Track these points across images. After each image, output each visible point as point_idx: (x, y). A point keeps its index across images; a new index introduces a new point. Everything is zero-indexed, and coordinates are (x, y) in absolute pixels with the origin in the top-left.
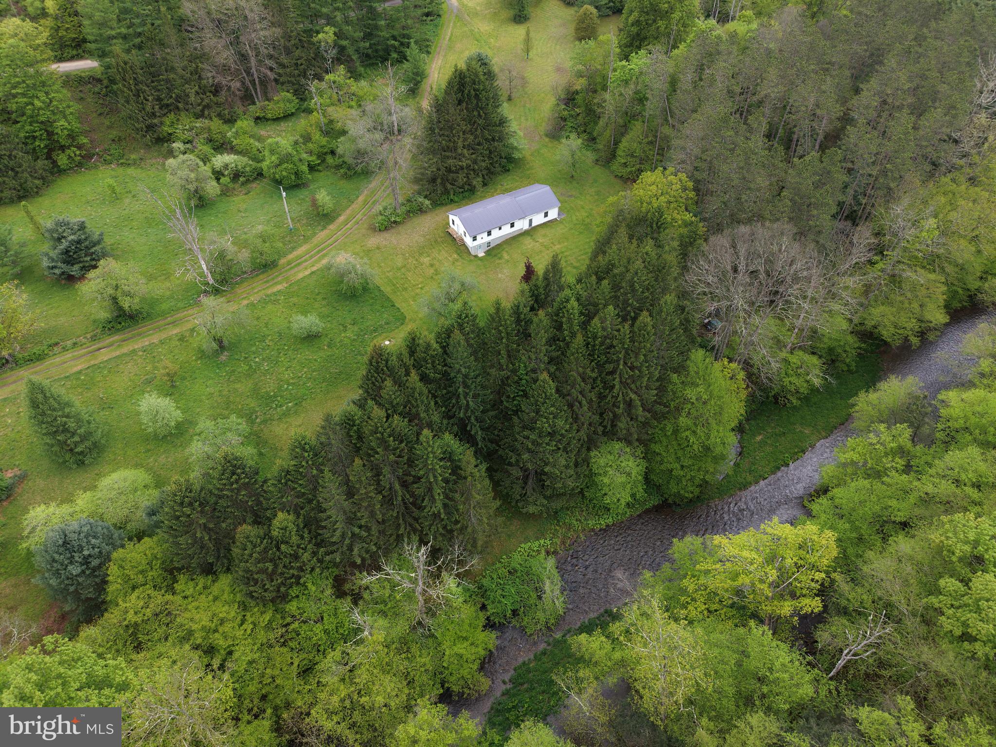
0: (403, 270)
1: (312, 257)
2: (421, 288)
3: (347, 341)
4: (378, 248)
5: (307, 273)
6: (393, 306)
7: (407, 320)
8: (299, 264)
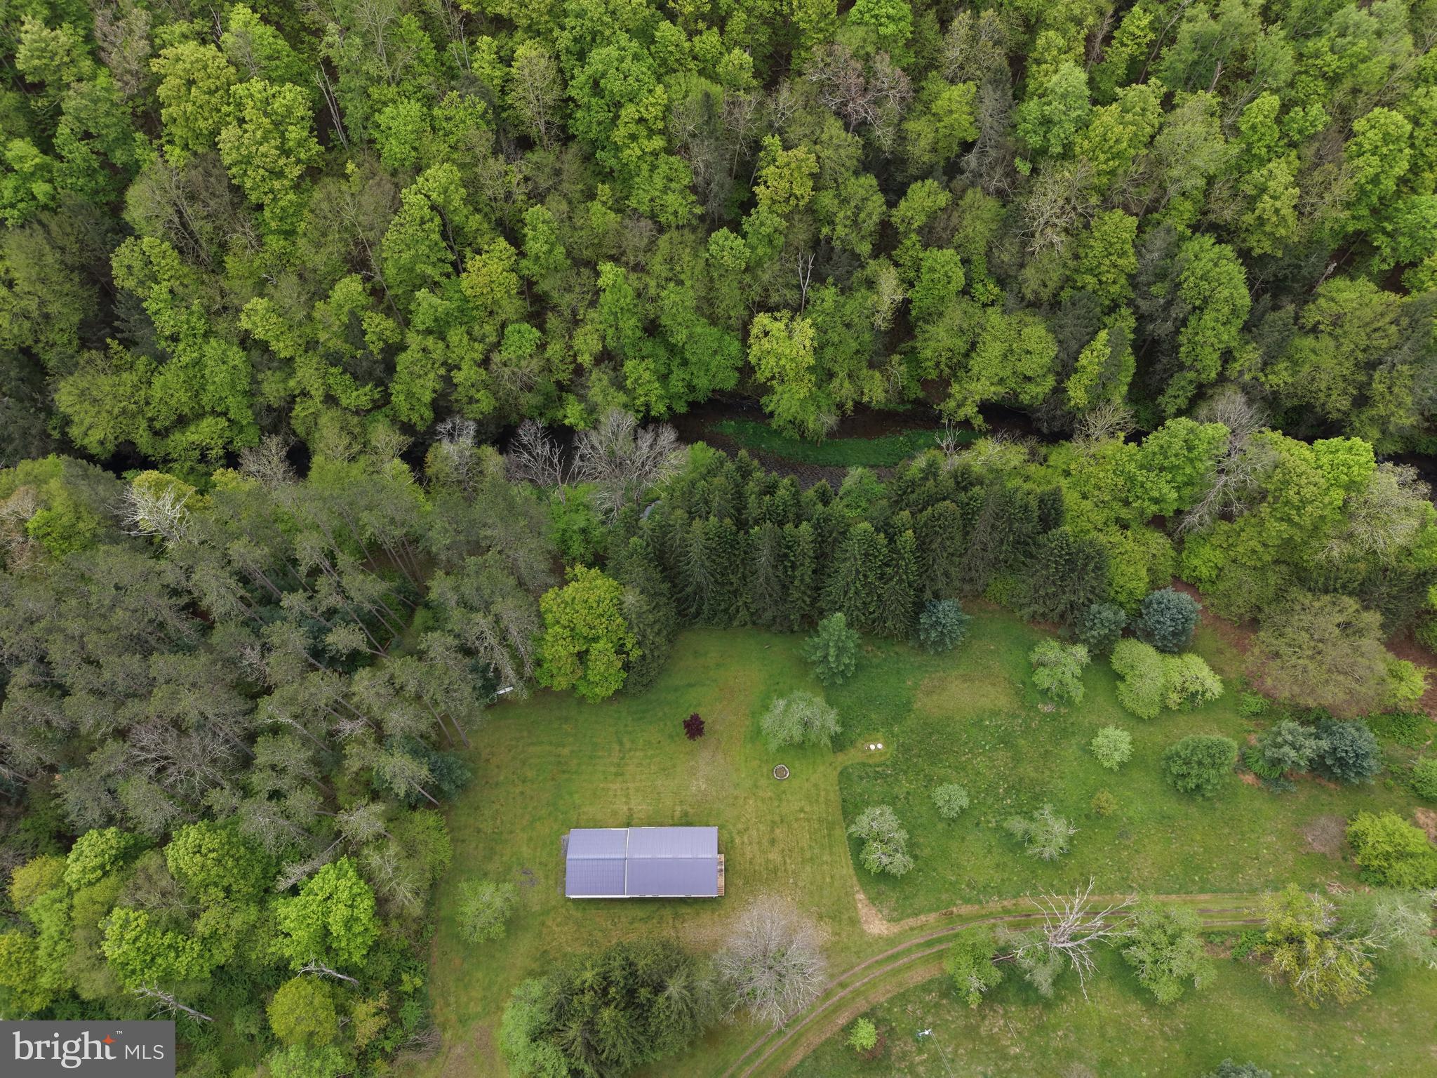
0: (808, 855)
1: (908, 951)
2: (802, 810)
3: (911, 775)
4: (821, 917)
5: (923, 918)
6: (844, 801)
7: (839, 769)
8: (929, 944)
